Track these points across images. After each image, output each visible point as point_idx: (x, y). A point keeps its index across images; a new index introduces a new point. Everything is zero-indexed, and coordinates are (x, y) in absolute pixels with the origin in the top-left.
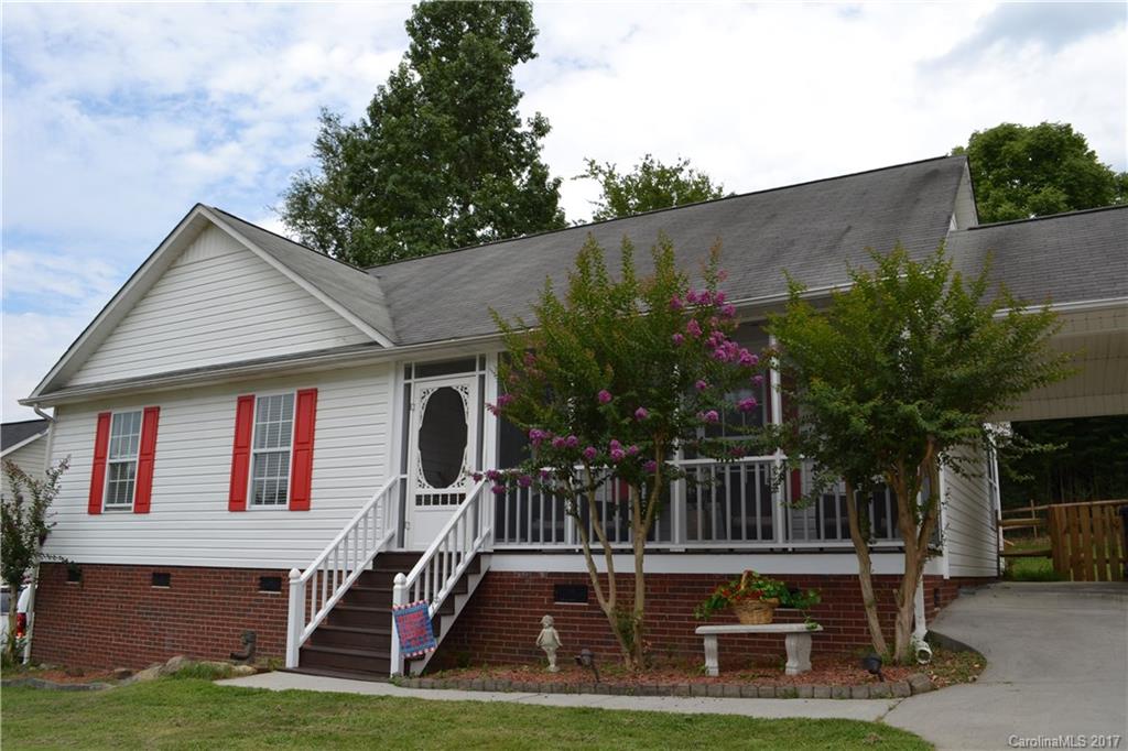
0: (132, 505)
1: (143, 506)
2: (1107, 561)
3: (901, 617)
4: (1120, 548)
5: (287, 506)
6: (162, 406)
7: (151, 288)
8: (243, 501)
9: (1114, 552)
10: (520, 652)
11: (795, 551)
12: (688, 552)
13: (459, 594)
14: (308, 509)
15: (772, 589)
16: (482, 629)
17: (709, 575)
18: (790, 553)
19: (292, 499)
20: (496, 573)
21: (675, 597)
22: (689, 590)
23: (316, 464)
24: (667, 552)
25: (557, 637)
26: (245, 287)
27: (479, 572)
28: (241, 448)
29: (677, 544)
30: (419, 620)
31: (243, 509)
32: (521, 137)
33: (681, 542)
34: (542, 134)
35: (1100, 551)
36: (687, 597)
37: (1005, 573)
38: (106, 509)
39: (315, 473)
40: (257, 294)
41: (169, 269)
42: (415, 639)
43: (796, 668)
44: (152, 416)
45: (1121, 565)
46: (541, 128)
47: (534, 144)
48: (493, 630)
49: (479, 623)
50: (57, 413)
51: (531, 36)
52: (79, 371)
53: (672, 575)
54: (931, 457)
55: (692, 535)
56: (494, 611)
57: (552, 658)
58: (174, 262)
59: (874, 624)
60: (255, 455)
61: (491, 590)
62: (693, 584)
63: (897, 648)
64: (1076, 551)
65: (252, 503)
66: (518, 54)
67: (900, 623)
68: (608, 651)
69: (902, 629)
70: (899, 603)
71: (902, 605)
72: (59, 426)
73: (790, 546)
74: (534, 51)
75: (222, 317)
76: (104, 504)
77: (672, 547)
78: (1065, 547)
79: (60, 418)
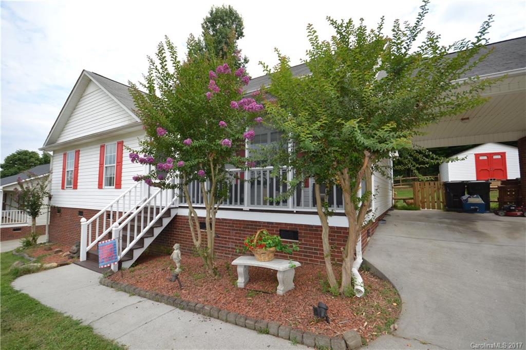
0: (72, 186)
1: (75, 187)
2: (436, 202)
3: (346, 264)
4: (441, 198)
5: (114, 187)
6: (80, 149)
7: (76, 105)
8: (102, 185)
9: (438, 199)
10: (188, 250)
11: (298, 212)
12: (251, 210)
13: (156, 227)
14: (120, 188)
15: (271, 242)
16: (174, 239)
17: (259, 222)
18: (295, 213)
19: (116, 184)
20: (179, 216)
21: (245, 231)
22: (251, 228)
23: (123, 171)
24: (241, 210)
25: (179, 255)
26: (102, 103)
27: (170, 216)
28: (101, 165)
29: (245, 207)
30: (110, 248)
31: (102, 188)
32: (240, 64)
33: (248, 206)
34: (247, 63)
35: (433, 198)
36: (249, 231)
37: (394, 205)
38: (67, 188)
39: (123, 174)
40: (105, 105)
41: (81, 97)
42: (106, 258)
43: (282, 291)
44: (78, 153)
45: (442, 204)
46: (246, 61)
47: (244, 66)
48: (178, 240)
49: (173, 236)
50: (54, 154)
51: (243, 29)
52: (59, 137)
53: (244, 221)
54: (367, 166)
55: (252, 203)
56: (178, 232)
57: (178, 265)
58: (82, 95)
59: (329, 267)
60: (106, 167)
61: (178, 223)
62: (252, 225)
63: (343, 284)
64: (423, 198)
65: (105, 186)
66: (239, 36)
67: (345, 268)
68: (219, 252)
69: (346, 272)
70: (344, 256)
71: (347, 257)
72: (54, 158)
73: (295, 210)
74: (244, 34)
75: (96, 115)
76: (66, 186)
77: (244, 208)
78: (418, 197)
79: (55, 155)
